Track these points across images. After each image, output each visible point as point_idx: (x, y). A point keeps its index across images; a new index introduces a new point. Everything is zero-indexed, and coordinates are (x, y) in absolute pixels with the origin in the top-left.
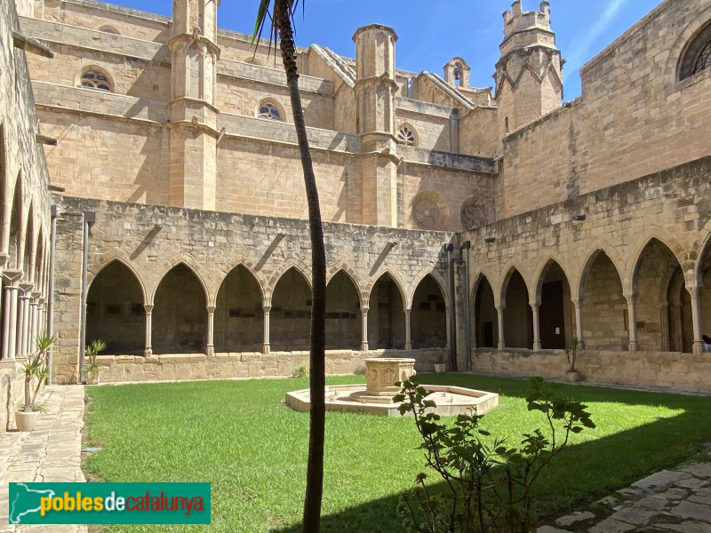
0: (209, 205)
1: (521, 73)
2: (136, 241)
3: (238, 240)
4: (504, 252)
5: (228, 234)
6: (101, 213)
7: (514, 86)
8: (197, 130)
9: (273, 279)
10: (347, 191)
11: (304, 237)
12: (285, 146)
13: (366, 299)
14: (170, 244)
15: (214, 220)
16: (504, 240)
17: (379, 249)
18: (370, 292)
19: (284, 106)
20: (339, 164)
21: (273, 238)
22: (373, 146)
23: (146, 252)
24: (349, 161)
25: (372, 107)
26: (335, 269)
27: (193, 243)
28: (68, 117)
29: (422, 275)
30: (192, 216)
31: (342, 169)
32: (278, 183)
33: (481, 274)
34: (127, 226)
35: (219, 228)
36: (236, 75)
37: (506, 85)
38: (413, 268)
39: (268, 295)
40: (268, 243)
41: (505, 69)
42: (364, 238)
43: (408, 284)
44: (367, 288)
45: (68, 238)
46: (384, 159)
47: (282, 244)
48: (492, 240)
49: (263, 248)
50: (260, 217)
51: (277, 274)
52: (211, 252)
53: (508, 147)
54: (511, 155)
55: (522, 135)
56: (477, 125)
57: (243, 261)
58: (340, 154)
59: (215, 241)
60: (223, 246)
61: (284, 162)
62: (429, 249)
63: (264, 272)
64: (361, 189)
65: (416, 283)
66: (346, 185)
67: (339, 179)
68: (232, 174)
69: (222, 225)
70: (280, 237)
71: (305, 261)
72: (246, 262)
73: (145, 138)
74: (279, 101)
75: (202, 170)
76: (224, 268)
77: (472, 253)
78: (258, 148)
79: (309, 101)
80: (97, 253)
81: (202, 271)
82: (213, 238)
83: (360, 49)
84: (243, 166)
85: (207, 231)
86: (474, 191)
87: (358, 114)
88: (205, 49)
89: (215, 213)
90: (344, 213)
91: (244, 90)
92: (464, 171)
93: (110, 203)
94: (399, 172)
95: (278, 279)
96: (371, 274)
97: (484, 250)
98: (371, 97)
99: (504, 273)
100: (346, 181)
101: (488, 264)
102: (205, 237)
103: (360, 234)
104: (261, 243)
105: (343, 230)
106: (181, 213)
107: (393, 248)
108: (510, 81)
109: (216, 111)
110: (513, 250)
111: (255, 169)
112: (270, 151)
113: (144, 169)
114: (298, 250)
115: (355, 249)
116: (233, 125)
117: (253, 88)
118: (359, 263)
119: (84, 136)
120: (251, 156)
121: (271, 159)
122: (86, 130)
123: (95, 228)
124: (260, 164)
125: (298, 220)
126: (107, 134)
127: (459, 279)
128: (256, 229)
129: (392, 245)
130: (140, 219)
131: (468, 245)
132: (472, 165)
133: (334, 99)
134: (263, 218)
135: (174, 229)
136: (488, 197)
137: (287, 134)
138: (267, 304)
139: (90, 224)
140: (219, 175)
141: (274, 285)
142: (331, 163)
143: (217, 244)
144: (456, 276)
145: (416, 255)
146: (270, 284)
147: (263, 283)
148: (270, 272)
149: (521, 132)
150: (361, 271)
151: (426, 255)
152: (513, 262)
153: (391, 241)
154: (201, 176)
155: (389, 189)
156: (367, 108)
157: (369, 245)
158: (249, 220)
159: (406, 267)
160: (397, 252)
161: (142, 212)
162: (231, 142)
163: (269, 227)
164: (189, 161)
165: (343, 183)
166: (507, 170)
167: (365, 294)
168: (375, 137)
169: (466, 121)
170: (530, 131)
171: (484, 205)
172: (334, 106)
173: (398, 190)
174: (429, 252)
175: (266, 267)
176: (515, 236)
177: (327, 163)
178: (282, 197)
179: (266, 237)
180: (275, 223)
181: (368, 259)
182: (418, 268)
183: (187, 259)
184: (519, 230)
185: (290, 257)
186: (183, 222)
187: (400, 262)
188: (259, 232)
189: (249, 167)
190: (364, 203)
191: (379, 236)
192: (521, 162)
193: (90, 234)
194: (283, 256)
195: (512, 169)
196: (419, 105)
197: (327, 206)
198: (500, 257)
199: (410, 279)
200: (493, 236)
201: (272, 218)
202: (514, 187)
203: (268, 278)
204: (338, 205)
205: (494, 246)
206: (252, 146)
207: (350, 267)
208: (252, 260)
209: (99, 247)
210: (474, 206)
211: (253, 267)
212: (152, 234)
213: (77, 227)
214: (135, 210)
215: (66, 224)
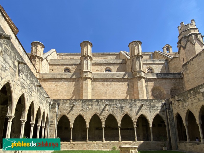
0: (90, 97)
1: (186, 44)
2: (69, 109)
3: (95, 107)
4: (185, 104)
5: (92, 105)
6: (61, 102)
7: (184, 48)
8: (86, 78)
9: (105, 118)
10: (129, 89)
11: (113, 104)
12: (110, 79)
13: (136, 123)
14: (77, 109)
15: (88, 102)
16: (184, 100)
17: (138, 106)
18: (136, 121)
19: (112, 68)
20: (126, 82)
21: (104, 105)
22: (136, 75)
23: (71, 112)
24: (129, 80)
25: (135, 64)
26: (124, 114)
27: (83, 108)
28: (58, 80)
29: (155, 114)
30: (82, 101)
31: (127, 83)
32: (108, 89)
33: (177, 113)
34: (67, 105)
35: (89, 104)
36: (99, 63)
37: (182, 49)
38: (151, 112)
39: (103, 123)
40: (103, 107)
41: (180, 44)
42: (133, 103)
43: (150, 118)
44: (135, 120)
45: (53, 110)
46: (140, 78)
47: (107, 107)
48: (180, 100)
49: (102, 109)
50: (100, 100)
51: (106, 116)
52: (87, 111)
53: (184, 68)
54: (186, 70)
55: (188, 63)
56: (174, 63)
57: (96, 113)
58: (126, 79)
59: (88, 108)
60: (91, 109)
61: (109, 83)
62: (157, 105)
63: (102, 116)
64: (133, 88)
65: (153, 117)
66: (128, 87)
67: (126, 86)
68: (95, 89)
69: (90, 103)
70: (106, 105)
71: (114, 112)
72: (97, 113)
73: (75, 82)
74: (110, 67)
75: (88, 89)
76: (91, 115)
77: (173, 105)
78: (102, 80)
79: (119, 66)
80: (60, 113)
81: (85, 116)
82: (88, 107)
83: (130, 49)
84: (98, 86)
85: (86, 105)
86: (174, 84)
87: (131, 67)
88: (88, 58)
89: (88, 99)
90: (128, 96)
91: (101, 66)
92: (169, 78)
93: (63, 100)
94: (146, 81)
95: (106, 118)
96: (136, 115)
97: (177, 104)
98: (135, 61)
99: (186, 112)
100: (128, 86)
101: (180, 109)
102: (86, 107)
103: (131, 102)
104: (101, 107)
105: (126, 101)
106: (80, 101)
107: (143, 106)
108: (183, 47)
109: (91, 73)
110: (188, 103)
111: (102, 86)
112: (106, 81)
113: (74, 90)
114: (112, 108)
115: (130, 107)
116: (96, 75)
117: (104, 65)
118: (132, 111)
119: (61, 84)
120: (100, 83)
121: (106, 83)
122: (62, 82)
123: (60, 107)
124: (103, 85)
125: (112, 99)
126: (66, 83)
127: (169, 115)
128: (99, 103)
129: (142, 105)
130: (70, 103)
131: (171, 103)
132: (172, 76)
133: (126, 64)
134: (101, 100)
135: (78, 105)
136: (180, 86)
137: (110, 75)
138: (103, 126)
139: (58, 106)
140: (92, 89)
141: (105, 120)
142: (124, 81)
143: (89, 108)
144: (168, 114)
145: (152, 108)
146: (104, 119)
147: (102, 119)
148: (104, 116)
149: (188, 62)
150: (133, 114)
151: (156, 107)
152: (188, 108)
153: (142, 103)
154: (87, 90)
155: (142, 87)
156: (134, 64)
157: (135, 105)
158: (97, 101)
159: (149, 112)
160: (145, 107)
161: (70, 101)
162: (95, 80)
163: (103, 102)
164: (84, 87)
165: (127, 87)
166: (185, 76)
167: (135, 122)
168: (136, 72)
169: (170, 62)
170: (191, 61)
171: (179, 89)
172: (126, 66)
173: (146, 87)
174: (157, 106)
175: (103, 114)
176: (188, 98)
177: (122, 82)
178: (109, 93)
179: (102, 105)
180: (105, 101)
181: (135, 110)
182: (153, 112)
183: (81, 113)
184: (189, 96)
185: (110, 111)
186: (80, 103)
187: (146, 110)
188: (100, 104)
189: (100, 86)
190: (135, 92)
191: (138, 102)
192: (190, 72)
193: (58, 108)
194: (107, 110)
195: (187, 75)
196: (153, 61)
197: (123, 94)
198: (183, 106)
199: (151, 116)
200: (180, 99)
201: (104, 100)
202: (188, 81)
203: (103, 118)
204: (126, 93)
205: (181, 103)
206: (101, 80)
207: (129, 113)
208: (99, 112)
209: (60, 111)
210: (175, 89)
211: (99, 114)
212: (73, 107)
213: (55, 107)
214: (69, 101)
215: (53, 106)
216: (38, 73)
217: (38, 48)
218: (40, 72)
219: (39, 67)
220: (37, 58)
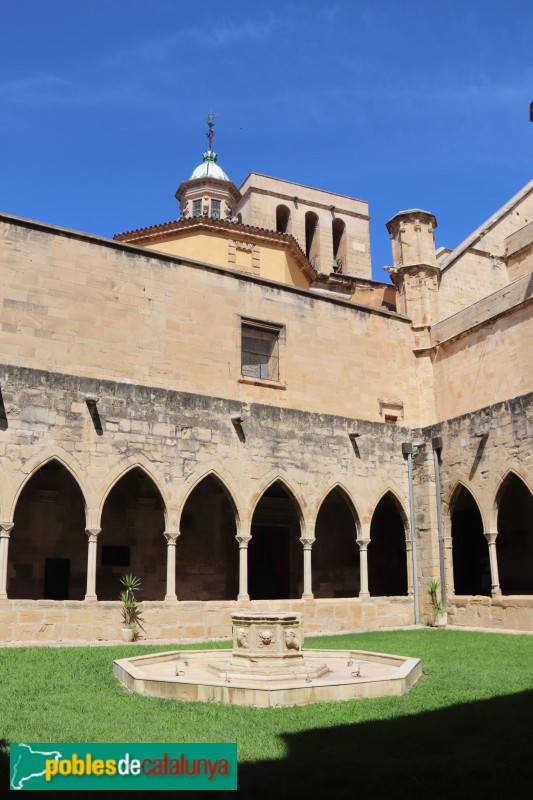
2: (470, 457)
6: (444, 434)
14: (498, 452)
23: (480, 469)
27: (518, 443)
30: (513, 408)
34: (463, 443)
45: (420, 472)
80: (446, 480)
81: (531, 479)
93: (450, 422)
102: (529, 430)
106: (503, 409)
119: (497, 343)
122: (497, 335)
123: (443, 455)
126: (512, 330)
130: (471, 431)
135: (499, 431)
139: (438, 451)
161: (472, 421)
183: (515, 466)
186: (506, 420)
193: (440, 462)
209: (448, 473)
212: (482, 446)
213: (424, 458)
214: (467, 422)
215: (418, 458)
216: (422, 329)
217: (403, 239)
218: (427, 325)
219: (423, 304)
220: (406, 276)
